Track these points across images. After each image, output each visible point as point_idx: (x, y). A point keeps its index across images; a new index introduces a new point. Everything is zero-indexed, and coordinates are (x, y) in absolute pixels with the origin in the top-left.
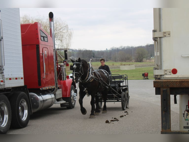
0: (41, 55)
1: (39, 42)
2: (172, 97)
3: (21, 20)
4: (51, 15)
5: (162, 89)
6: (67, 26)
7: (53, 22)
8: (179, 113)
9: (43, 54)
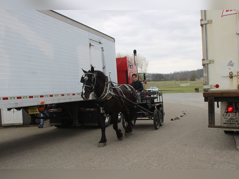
0: (129, 77)
1: (127, 68)
2: (216, 103)
3: (116, 55)
4: (135, 52)
5: (208, 98)
6: (145, 59)
7: (136, 56)
8: (220, 114)
9: (130, 76)
